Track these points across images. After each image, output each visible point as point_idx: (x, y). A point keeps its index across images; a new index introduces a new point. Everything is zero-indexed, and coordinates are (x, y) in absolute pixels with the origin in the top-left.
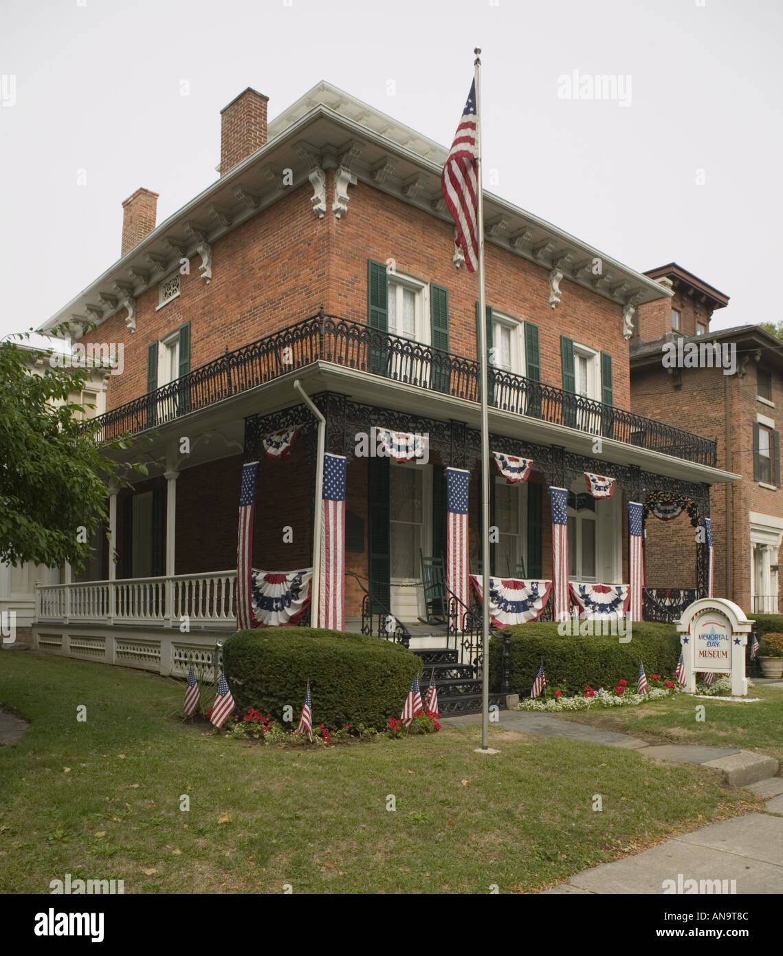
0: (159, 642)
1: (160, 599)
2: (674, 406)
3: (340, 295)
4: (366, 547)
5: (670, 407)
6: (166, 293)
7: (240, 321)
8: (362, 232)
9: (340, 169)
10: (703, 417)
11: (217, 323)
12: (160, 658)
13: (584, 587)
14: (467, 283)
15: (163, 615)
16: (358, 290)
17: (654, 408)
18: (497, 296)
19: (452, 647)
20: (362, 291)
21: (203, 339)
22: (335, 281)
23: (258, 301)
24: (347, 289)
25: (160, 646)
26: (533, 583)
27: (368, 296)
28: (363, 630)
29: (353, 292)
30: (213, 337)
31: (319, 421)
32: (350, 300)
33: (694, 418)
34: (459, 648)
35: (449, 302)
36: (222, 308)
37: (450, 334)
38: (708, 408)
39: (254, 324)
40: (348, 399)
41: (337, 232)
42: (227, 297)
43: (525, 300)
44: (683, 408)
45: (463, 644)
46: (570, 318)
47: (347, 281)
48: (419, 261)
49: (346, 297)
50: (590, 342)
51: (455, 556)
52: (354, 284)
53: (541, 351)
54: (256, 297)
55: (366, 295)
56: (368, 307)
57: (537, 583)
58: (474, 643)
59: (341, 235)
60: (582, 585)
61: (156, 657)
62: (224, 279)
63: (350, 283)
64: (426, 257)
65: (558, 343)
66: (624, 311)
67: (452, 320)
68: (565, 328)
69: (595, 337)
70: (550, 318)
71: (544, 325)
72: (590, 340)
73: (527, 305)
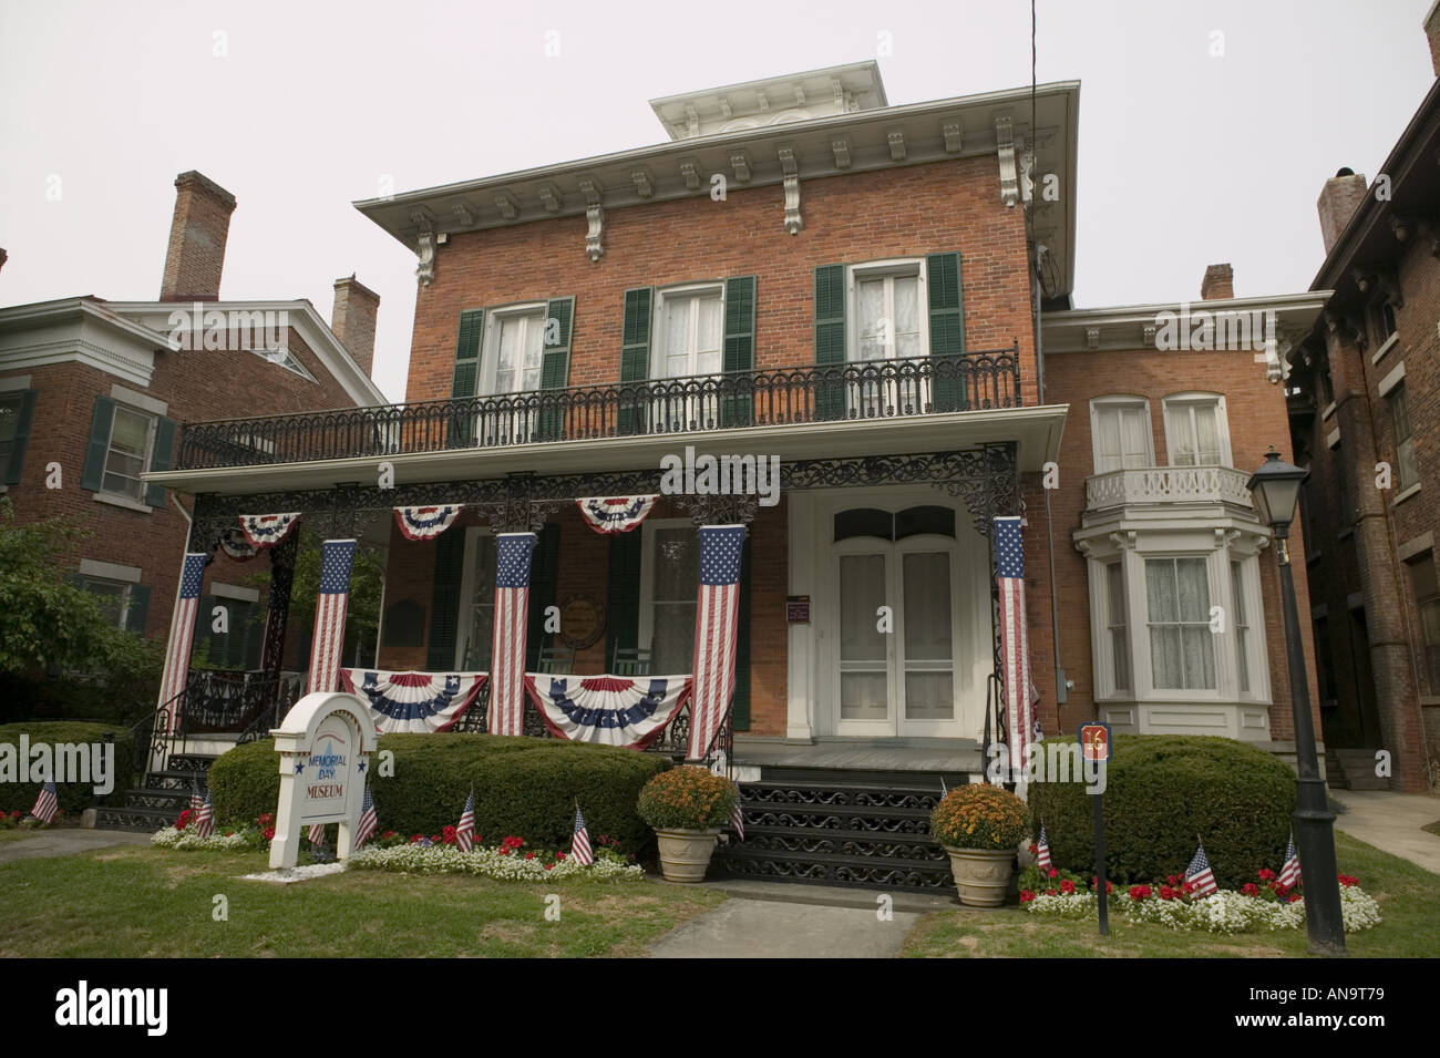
8: (456, 286)
13: (564, 681)
14: (611, 272)
18: (669, 267)
26: (449, 678)
32: (432, 366)
35: (580, 309)
37: (575, 350)
43: (730, 247)
46: (840, 232)
47: (432, 346)
49: (428, 363)
50: (897, 250)
51: (322, 646)
57: (461, 676)
59: (429, 301)
60: (559, 678)
64: (546, 271)
65: (808, 281)
67: (581, 331)
68: (827, 253)
69: (915, 234)
70: (790, 251)
71: (772, 267)
72: (899, 244)
73: (734, 252)
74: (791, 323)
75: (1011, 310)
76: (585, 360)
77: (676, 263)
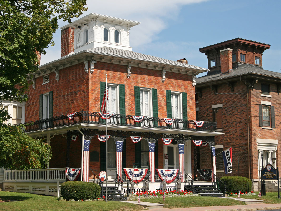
0: (45, 186)
1: (45, 175)
2: (231, 98)
3: (92, 94)
4: (100, 160)
5: (230, 98)
6: (45, 80)
7: (67, 95)
8: (98, 75)
9: (91, 61)
10: (240, 103)
11: (60, 94)
12: (45, 191)
14: (131, 82)
15: (46, 179)
16: (97, 91)
17: (225, 98)
18: (142, 83)
19: (116, 186)
20: (98, 91)
21: (56, 98)
22: (91, 90)
23: (72, 91)
24: (94, 92)
25: (45, 187)
27: (100, 93)
28: (93, 182)
29: (96, 92)
30: (59, 98)
31: (82, 135)
32: (95, 95)
33: (238, 103)
34: (118, 186)
35: (126, 89)
36: (62, 90)
37: (126, 98)
38: (242, 100)
39: (70, 97)
40: (89, 129)
41: (91, 77)
42: (63, 87)
43: (153, 82)
44: (234, 99)
45: (119, 185)
46: (170, 84)
47: (94, 90)
48: (116, 79)
49: (94, 94)
50: (178, 90)
52: (96, 90)
53: (158, 97)
54: (71, 90)
55: (99, 92)
56: (100, 95)
57: (143, 169)
58: (121, 185)
59: (92, 77)
61: (44, 191)
62: (62, 82)
63: (95, 90)
64: (118, 77)
65: (165, 93)
66: (193, 77)
67: (126, 94)
68: (168, 88)
69: (180, 88)
70: (162, 86)
71: (159, 88)
72: (178, 89)
73: (153, 83)
74: (163, 101)
75: (193, 106)
76: (128, 101)
77: (143, 83)
